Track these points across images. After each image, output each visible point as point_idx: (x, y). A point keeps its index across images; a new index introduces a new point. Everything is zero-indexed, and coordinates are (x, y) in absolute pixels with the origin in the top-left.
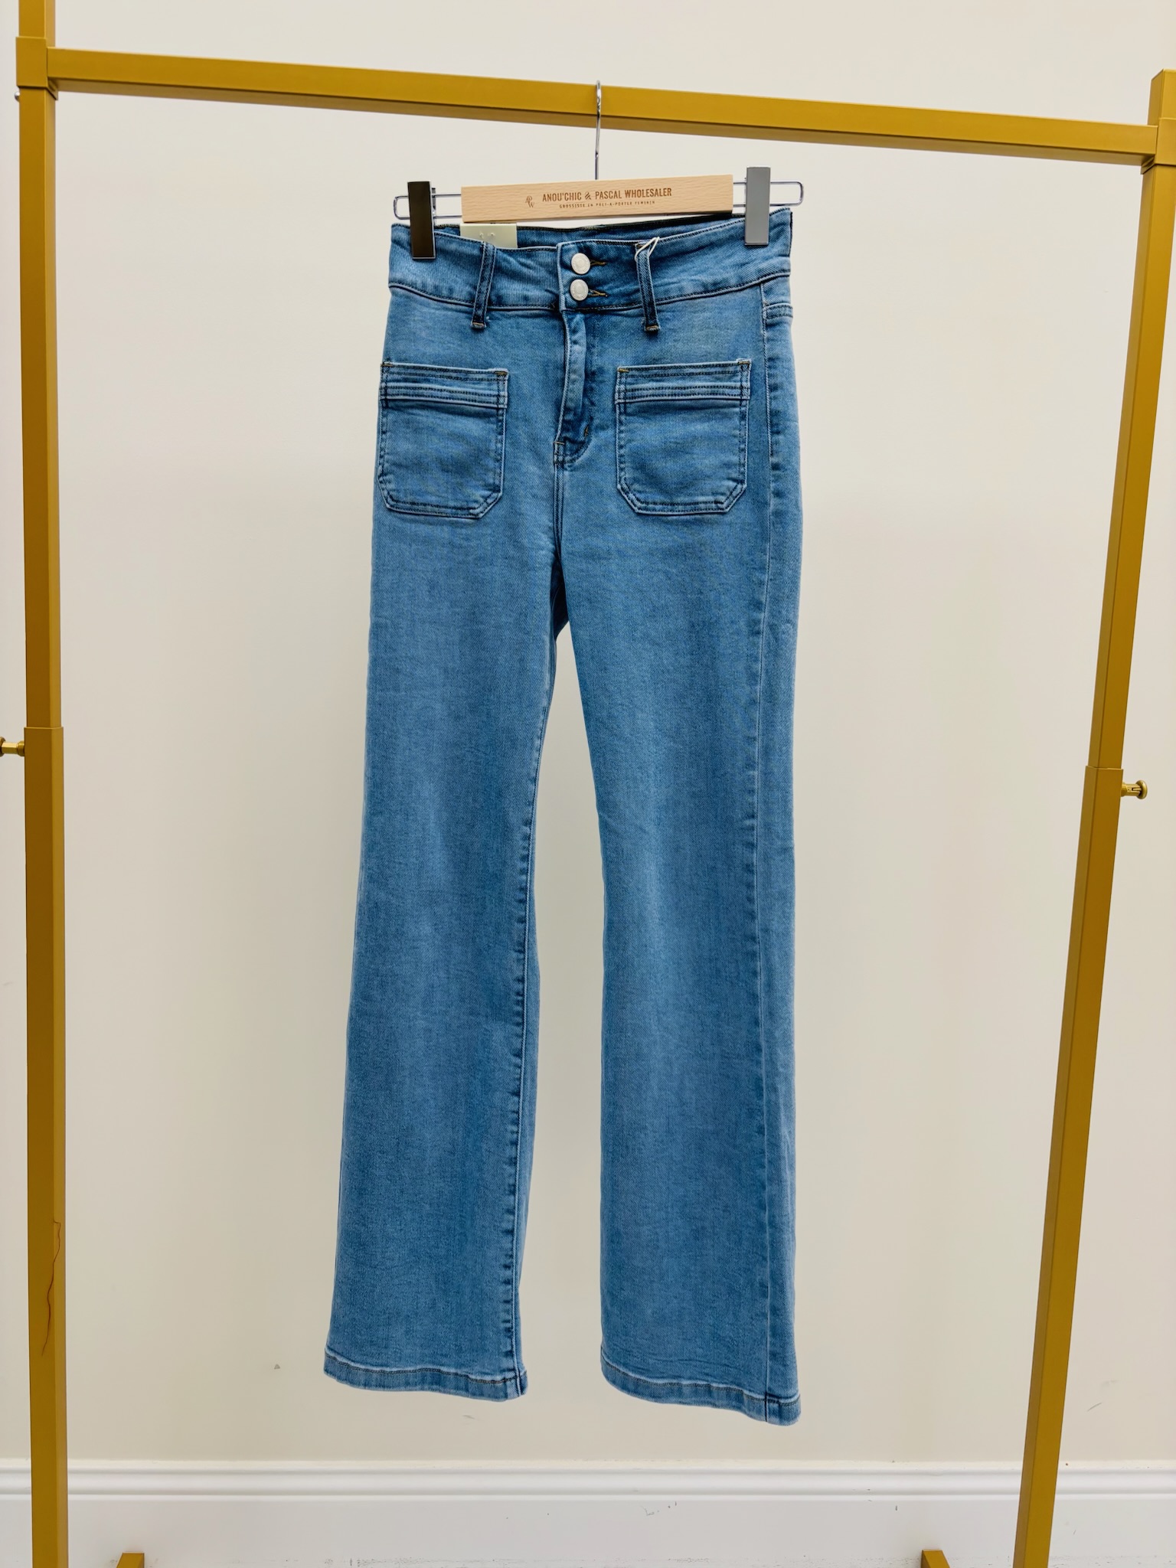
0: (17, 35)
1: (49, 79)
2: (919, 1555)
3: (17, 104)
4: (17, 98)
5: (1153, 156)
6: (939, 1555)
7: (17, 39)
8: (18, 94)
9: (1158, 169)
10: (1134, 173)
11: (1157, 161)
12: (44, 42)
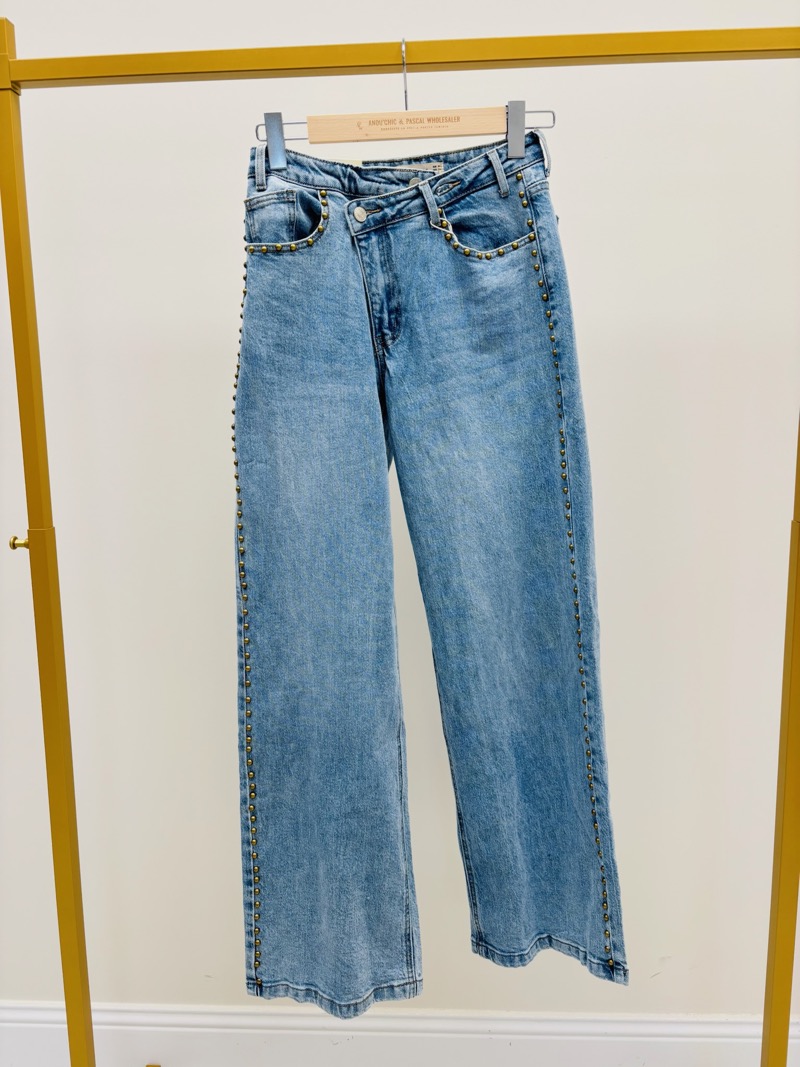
1: (12, 82)
12: (6, 56)
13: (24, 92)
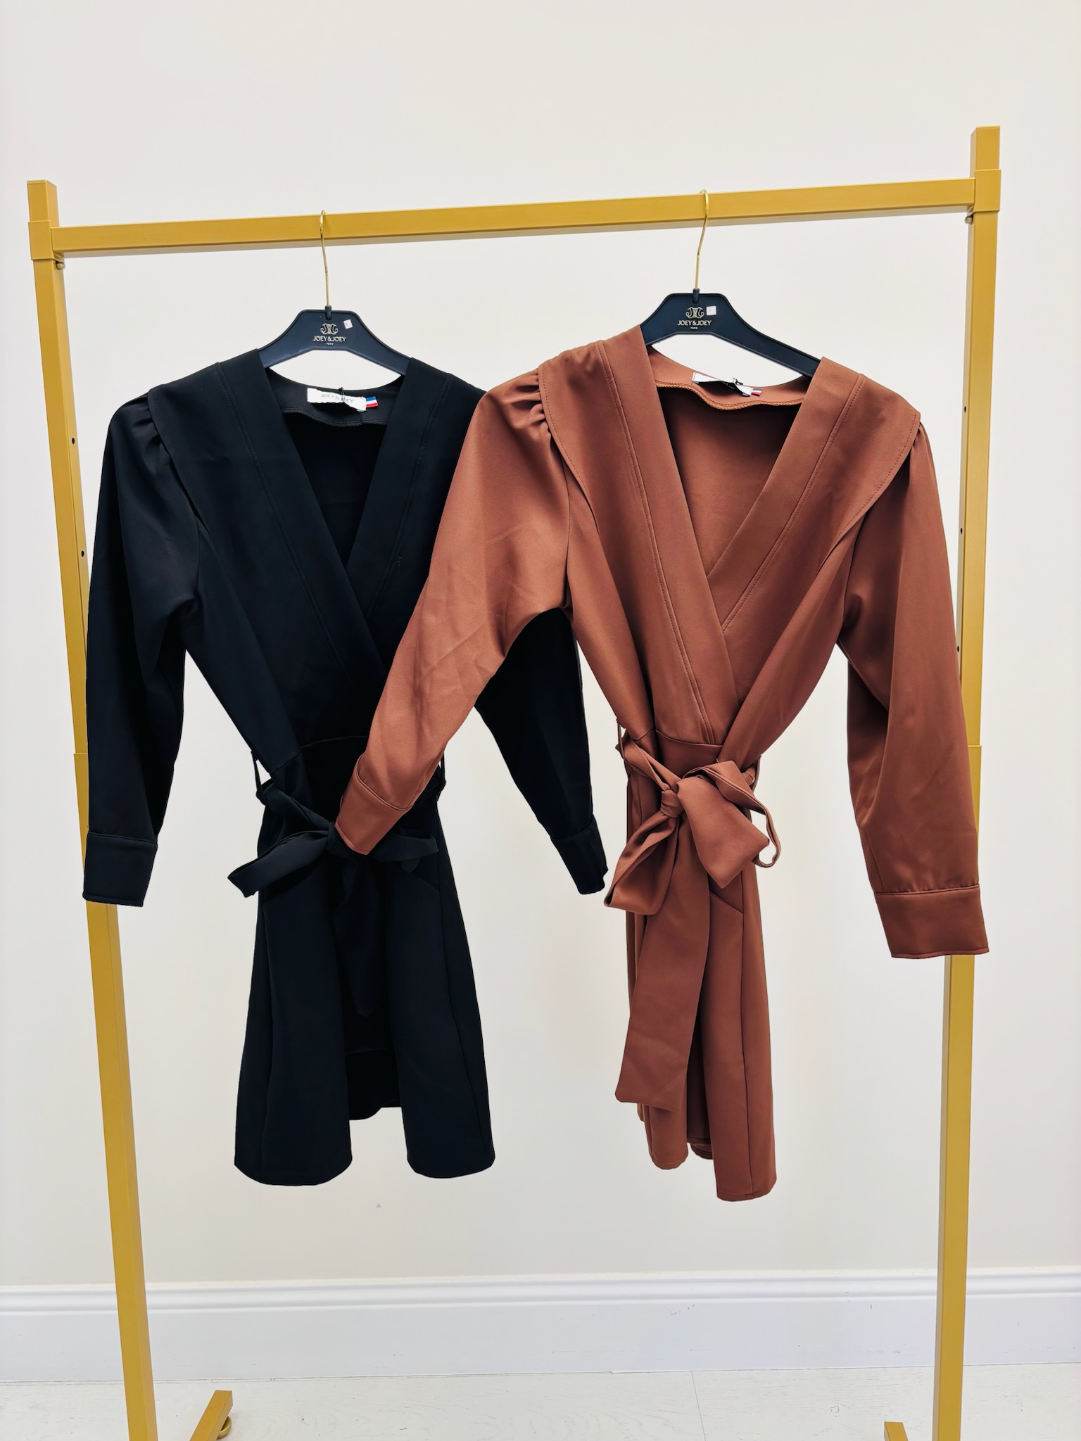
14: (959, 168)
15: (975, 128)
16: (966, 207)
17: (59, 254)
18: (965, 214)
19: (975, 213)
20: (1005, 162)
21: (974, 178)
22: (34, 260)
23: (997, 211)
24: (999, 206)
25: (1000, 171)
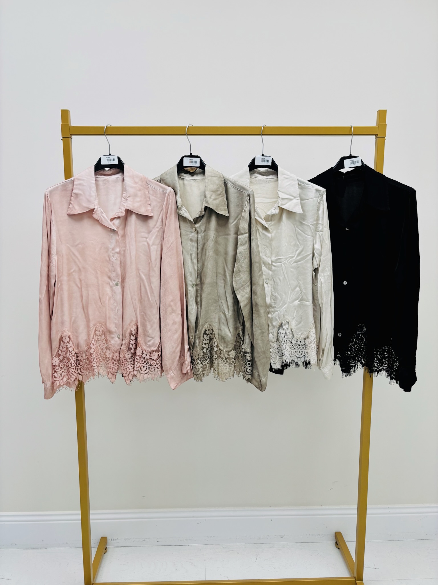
0: (61, 123)
1: (70, 135)
2: (334, 534)
3: (62, 141)
4: (62, 140)
5: (377, 135)
6: (340, 533)
7: (61, 124)
8: (62, 138)
9: (379, 138)
10: (373, 138)
11: (378, 136)
12: (68, 124)
13: (74, 137)
14: (373, 122)
15: (379, 110)
16: (375, 135)
17: (71, 135)
18: (375, 137)
19: (378, 137)
20: (387, 122)
21: (378, 126)
22: (63, 137)
23: (385, 137)
24: (385, 135)
25: (386, 124)
